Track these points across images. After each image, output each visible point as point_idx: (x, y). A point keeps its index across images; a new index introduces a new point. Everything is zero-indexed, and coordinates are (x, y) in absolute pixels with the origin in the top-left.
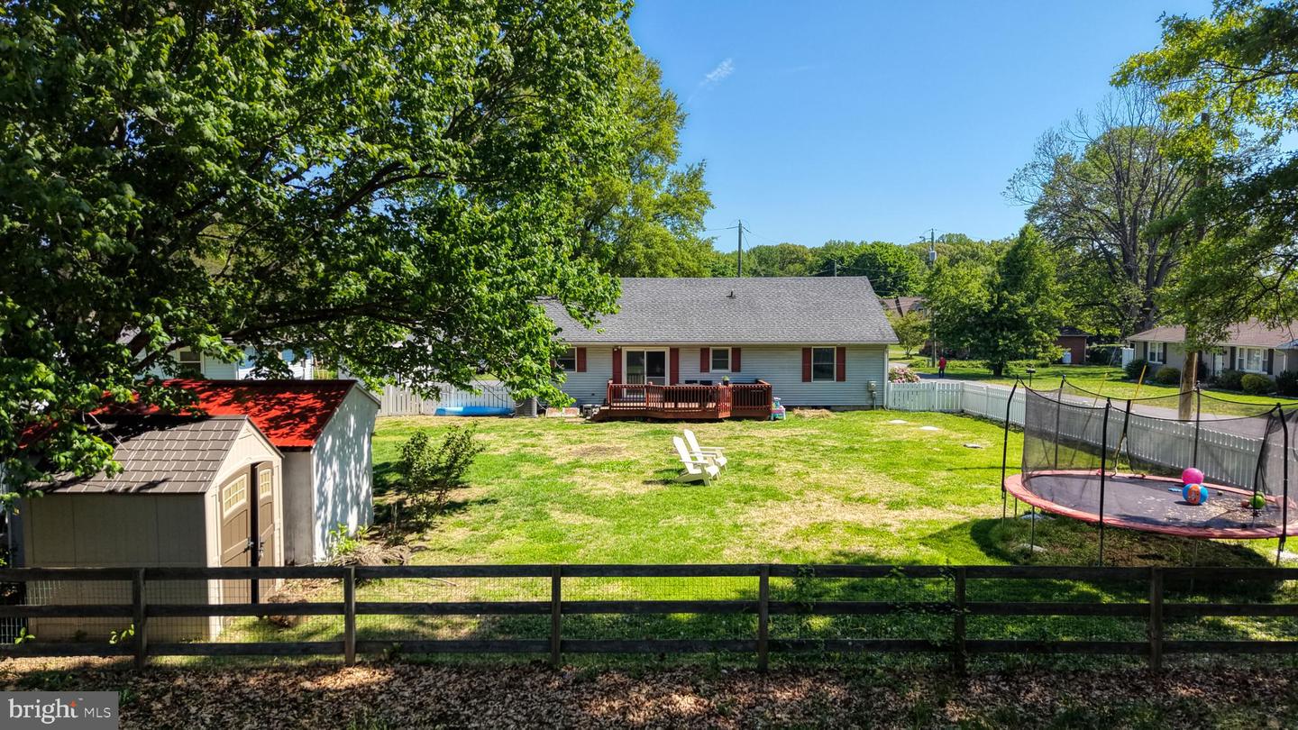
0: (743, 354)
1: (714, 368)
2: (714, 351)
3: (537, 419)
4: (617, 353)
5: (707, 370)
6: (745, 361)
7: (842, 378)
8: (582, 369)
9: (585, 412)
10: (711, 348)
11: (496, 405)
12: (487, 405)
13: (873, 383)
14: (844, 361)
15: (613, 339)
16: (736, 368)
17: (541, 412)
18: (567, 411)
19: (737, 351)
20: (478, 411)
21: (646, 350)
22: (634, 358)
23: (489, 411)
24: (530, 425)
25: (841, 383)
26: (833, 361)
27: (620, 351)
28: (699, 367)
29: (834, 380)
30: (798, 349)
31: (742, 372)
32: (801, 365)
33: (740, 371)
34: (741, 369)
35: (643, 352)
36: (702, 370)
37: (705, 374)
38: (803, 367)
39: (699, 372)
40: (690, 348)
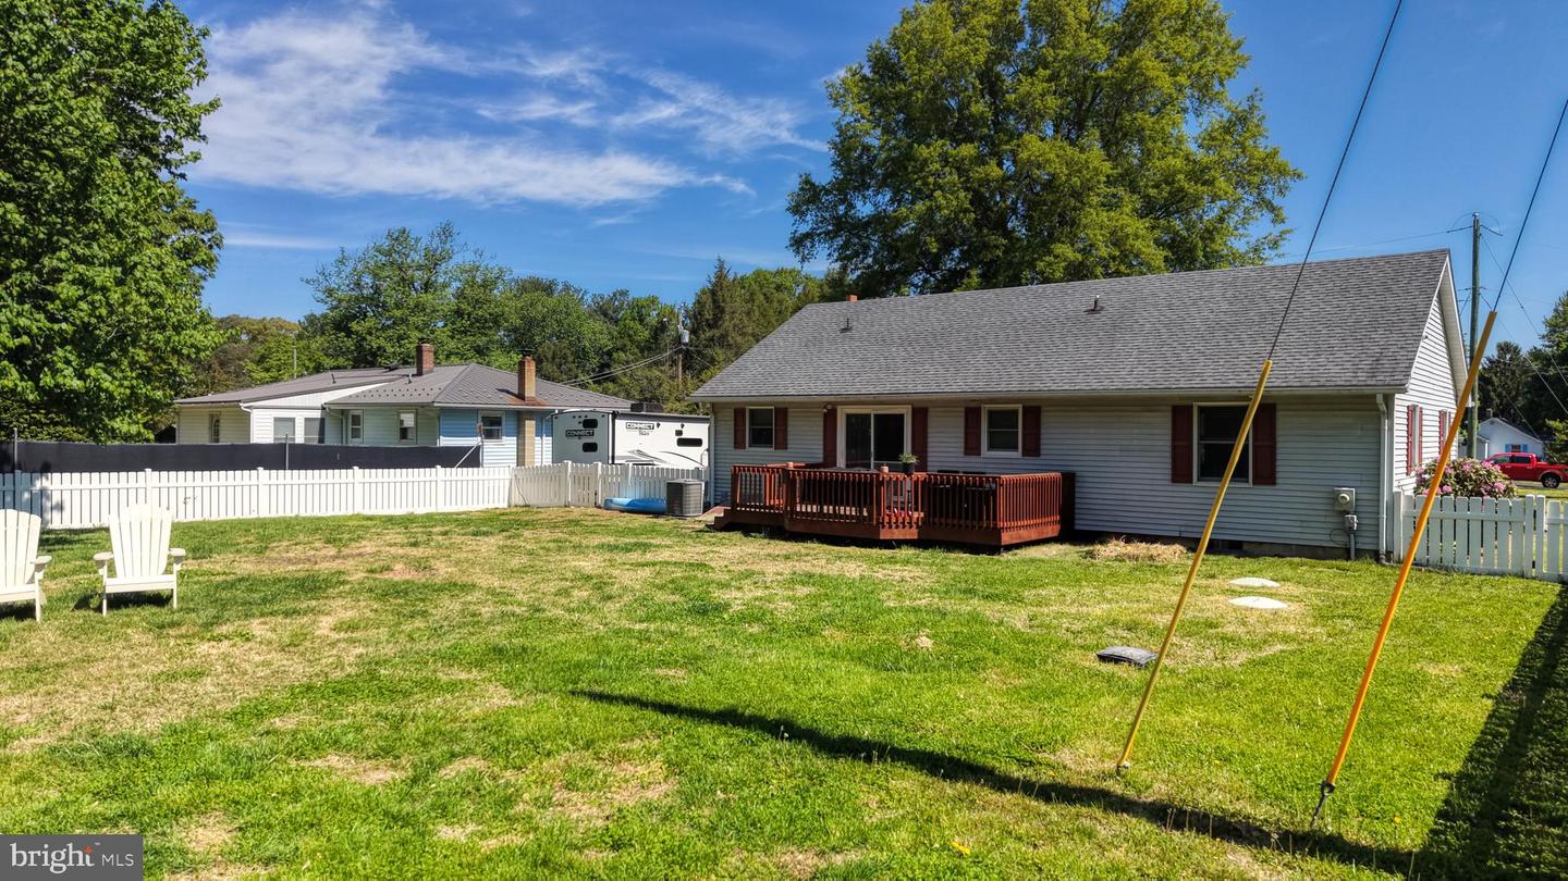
0: (1045, 418)
1: (989, 447)
2: (991, 413)
4: (828, 417)
5: (977, 452)
6: (1051, 435)
7: (1267, 476)
8: (782, 444)
10: (986, 407)
13: (1347, 492)
14: (1272, 438)
16: (1033, 449)
19: (1034, 411)
21: (872, 411)
22: (857, 424)
25: (1265, 490)
27: (834, 412)
28: (963, 445)
29: (1247, 482)
30: (1163, 408)
31: (1042, 457)
32: (1169, 444)
33: (1039, 455)
34: (1042, 452)
35: (868, 416)
36: (966, 453)
37: (973, 459)
38: (1174, 448)
39: (962, 455)
40: (947, 404)
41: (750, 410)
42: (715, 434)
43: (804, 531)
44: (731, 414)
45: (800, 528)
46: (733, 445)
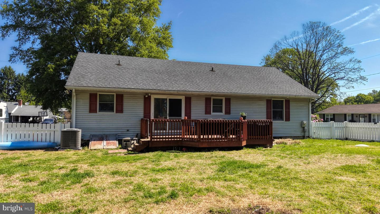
0: (232, 102)
1: (214, 111)
2: (214, 100)
3: (81, 151)
4: (147, 99)
5: (210, 113)
6: (234, 107)
7: (288, 119)
8: (120, 110)
9: (123, 144)
10: (212, 98)
11: (44, 139)
12: (35, 139)
13: (305, 122)
14: (289, 109)
15: (145, 87)
16: (228, 112)
17: (85, 144)
18: (107, 144)
19: (228, 99)
20: (25, 145)
21: (168, 97)
22: (160, 103)
23: (36, 144)
24: (75, 158)
25: (287, 122)
26: (283, 108)
27: (149, 97)
28: (204, 111)
29: (283, 120)
30: (264, 100)
31: (231, 115)
32: (266, 110)
33: (230, 114)
34: (231, 113)
35: (166, 99)
36: (206, 113)
37: (208, 115)
38: (267, 111)
39: (204, 114)
40: (199, 96)
41: (99, 94)
42: (76, 106)
43: (207, 146)
44: (88, 96)
45: (205, 145)
46: (88, 111)
